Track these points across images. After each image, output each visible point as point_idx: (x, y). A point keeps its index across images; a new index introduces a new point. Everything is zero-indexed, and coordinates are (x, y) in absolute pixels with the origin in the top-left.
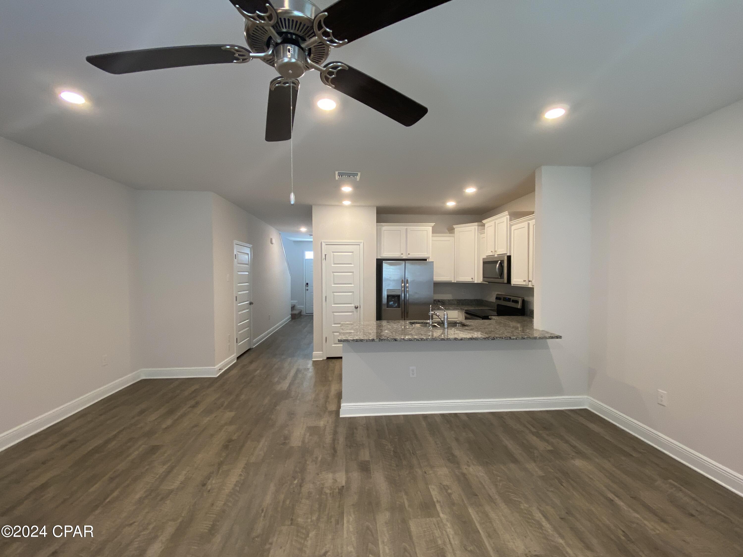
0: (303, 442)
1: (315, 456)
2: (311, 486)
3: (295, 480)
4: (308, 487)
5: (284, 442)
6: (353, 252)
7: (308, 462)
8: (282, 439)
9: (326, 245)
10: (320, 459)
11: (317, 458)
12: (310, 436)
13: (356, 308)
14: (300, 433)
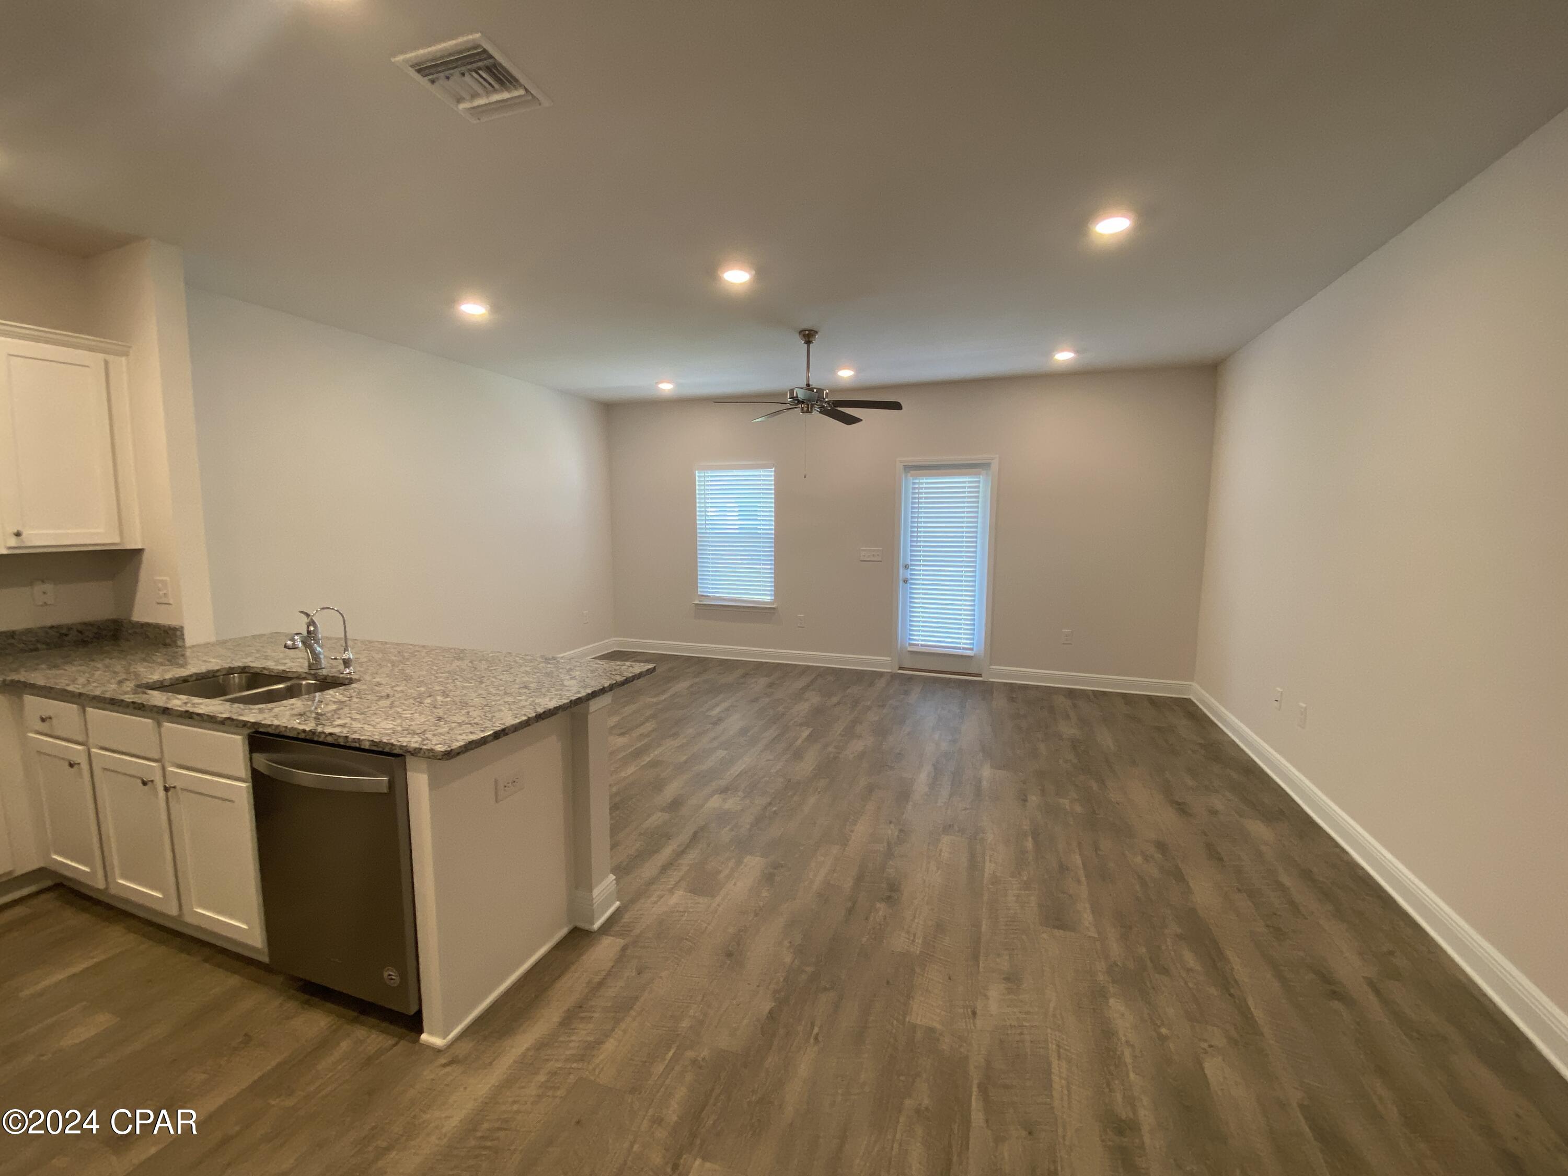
0: (739, 862)
1: (733, 833)
2: (757, 801)
3: (775, 811)
4: (761, 801)
5: (776, 871)
7: (748, 826)
8: (777, 878)
10: (728, 828)
11: (732, 830)
12: (720, 872)
14: (735, 884)
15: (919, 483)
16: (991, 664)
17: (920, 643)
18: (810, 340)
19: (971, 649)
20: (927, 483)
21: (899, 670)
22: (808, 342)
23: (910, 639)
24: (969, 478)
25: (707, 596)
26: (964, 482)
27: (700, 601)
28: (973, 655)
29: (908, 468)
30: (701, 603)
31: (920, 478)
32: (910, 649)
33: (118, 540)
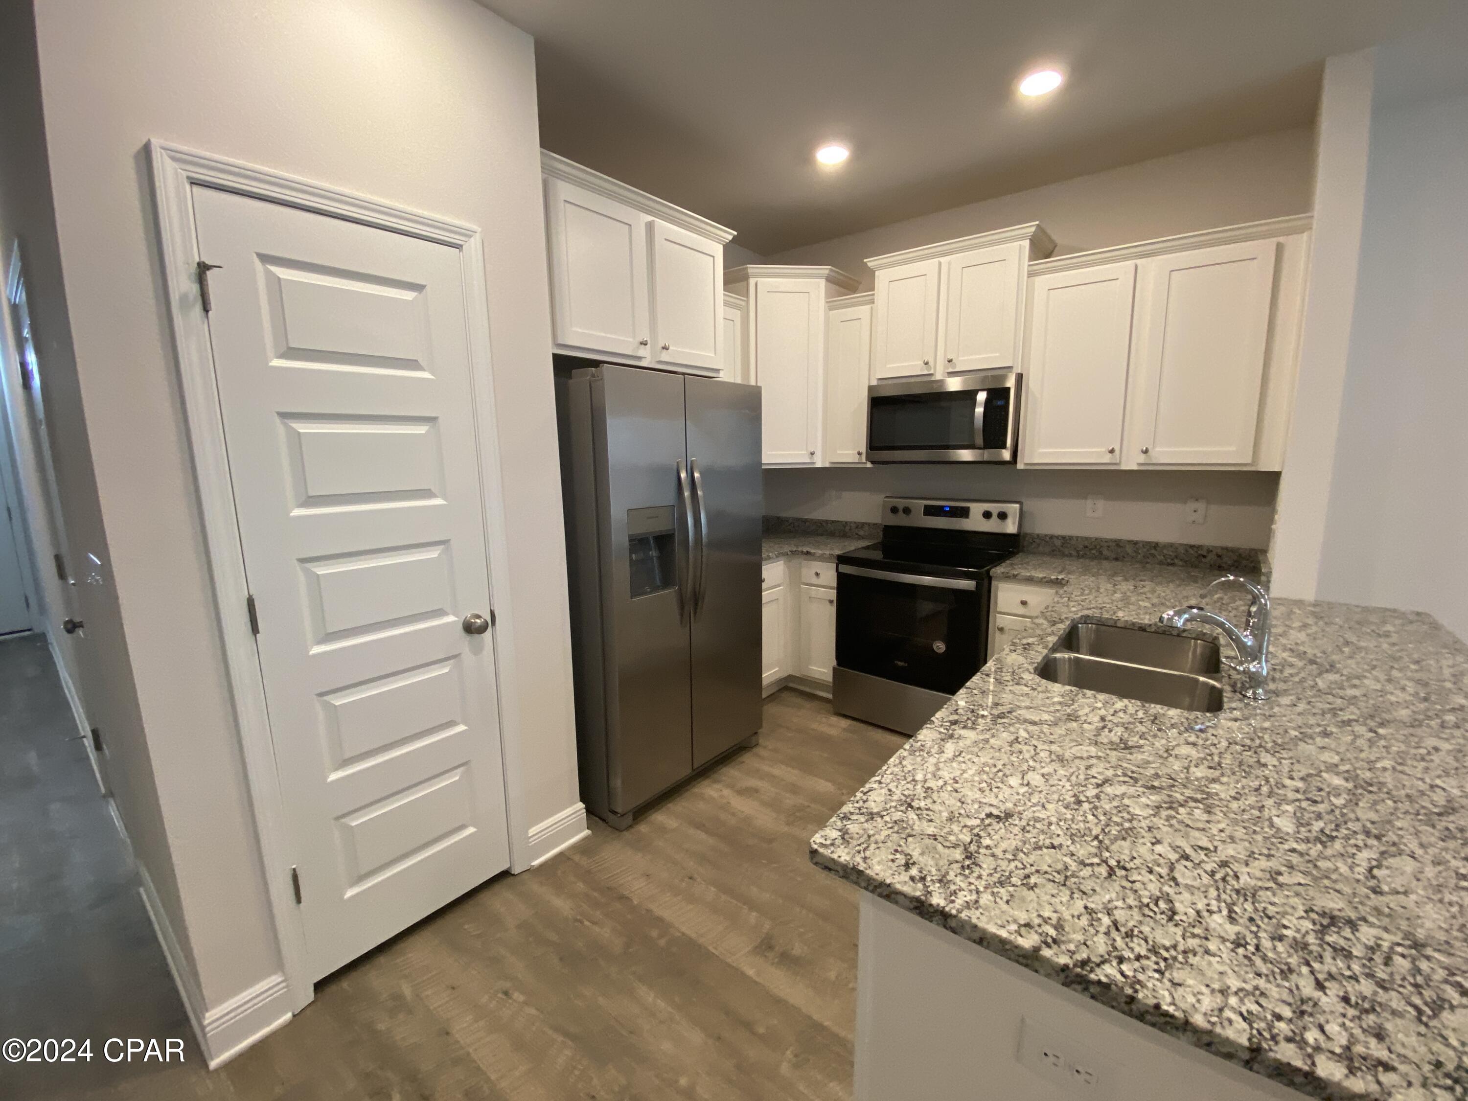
6: (418, 288)
9: (194, 182)
13: (470, 629)
33: (1249, 460)
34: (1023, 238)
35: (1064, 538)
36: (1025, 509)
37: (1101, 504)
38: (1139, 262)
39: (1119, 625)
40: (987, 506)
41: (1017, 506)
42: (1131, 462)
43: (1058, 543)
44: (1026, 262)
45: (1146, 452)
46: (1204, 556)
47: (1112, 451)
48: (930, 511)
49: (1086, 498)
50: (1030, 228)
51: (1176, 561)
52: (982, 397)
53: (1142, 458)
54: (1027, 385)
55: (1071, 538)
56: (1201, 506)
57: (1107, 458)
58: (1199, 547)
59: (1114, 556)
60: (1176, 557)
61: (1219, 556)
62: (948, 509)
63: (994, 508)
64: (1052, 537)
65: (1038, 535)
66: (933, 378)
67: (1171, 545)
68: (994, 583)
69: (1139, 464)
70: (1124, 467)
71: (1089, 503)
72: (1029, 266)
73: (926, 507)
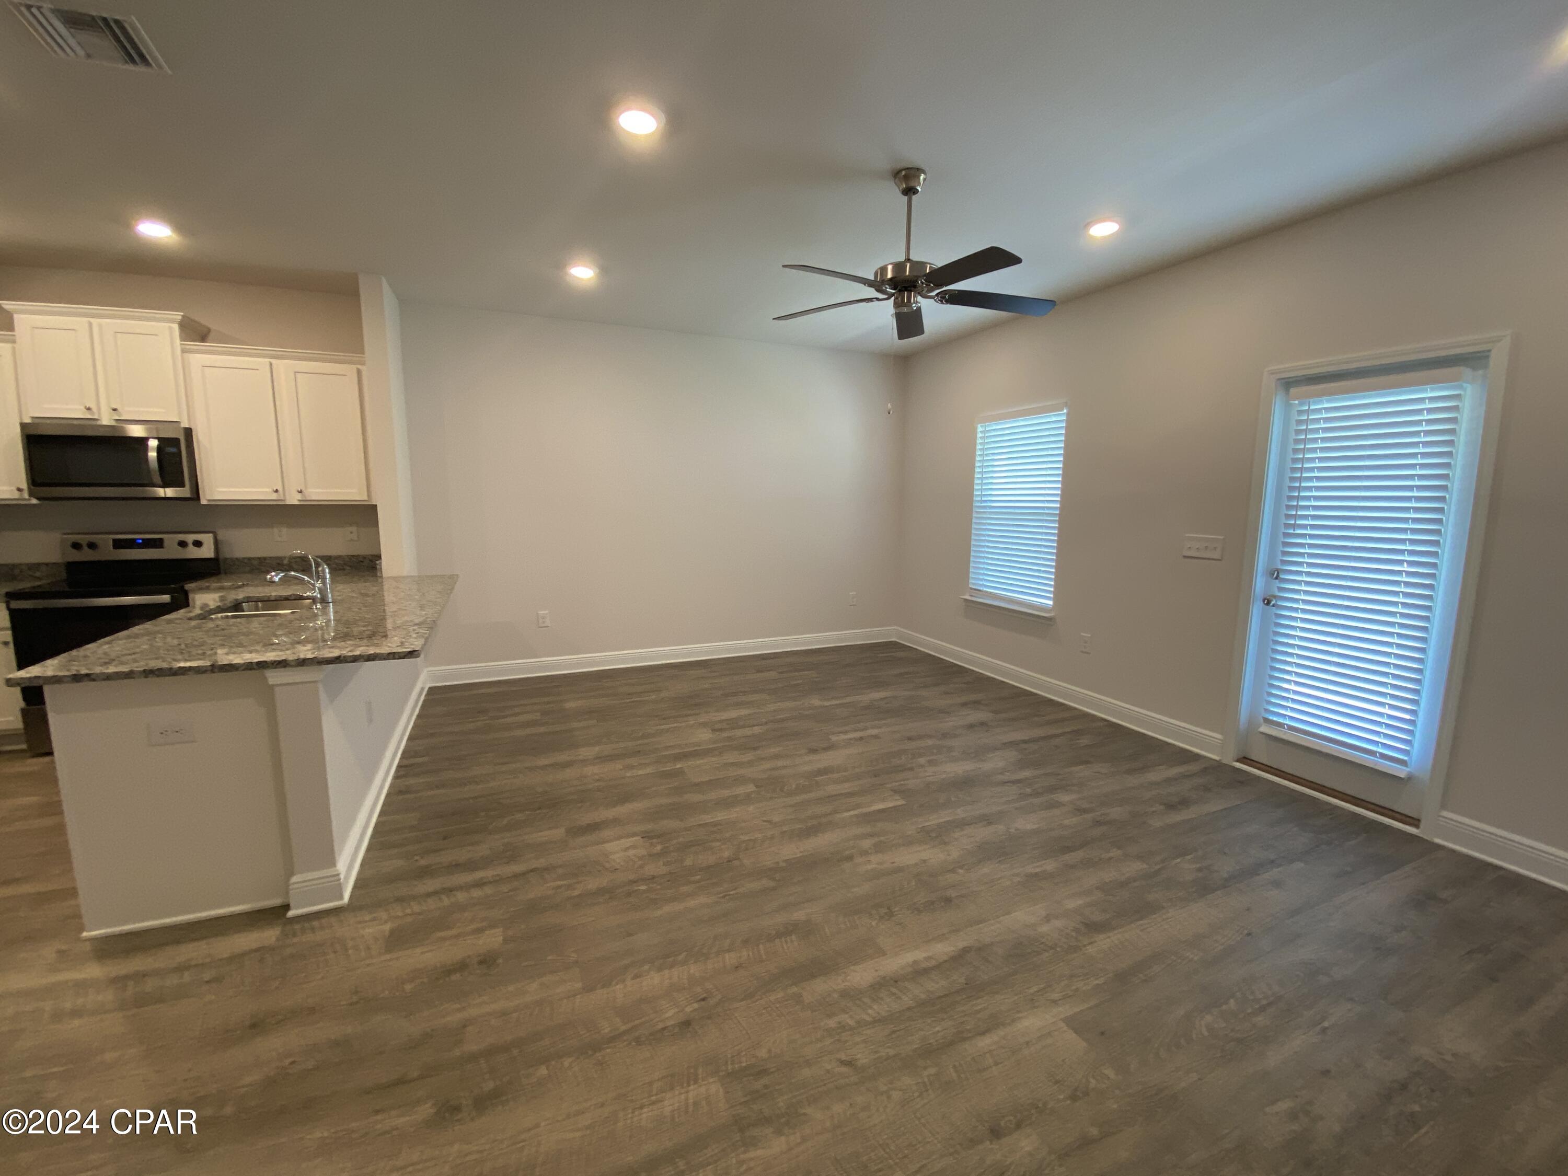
15: (1308, 412)
16: (1443, 806)
17: (1288, 722)
18: (912, 184)
19: (1403, 763)
20: (1328, 410)
21: (1238, 761)
22: (910, 191)
23: (1267, 711)
24: (1432, 390)
25: (980, 590)
26: (1422, 400)
27: (971, 596)
28: (1402, 775)
29: (1288, 384)
30: (973, 599)
31: (1311, 400)
32: (1264, 729)
33: (366, 498)
34: (172, 321)
35: (259, 558)
36: (220, 537)
37: (284, 530)
38: (274, 361)
39: (272, 599)
40: (182, 537)
41: (211, 535)
42: (293, 499)
43: (255, 563)
44: (178, 341)
45: (301, 492)
46: (362, 562)
47: (277, 491)
48: (118, 544)
49: (272, 527)
50: (178, 315)
51: (345, 567)
52: (153, 443)
53: (299, 496)
54: (197, 436)
55: (265, 559)
56: (354, 529)
57: (274, 496)
58: (358, 556)
59: (301, 568)
60: (345, 564)
61: (371, 561)
62: (141, 541)
63: (190, 538)
64: (250, 559)
65: (237, 559)
66: (99, 423)
67: (339, 557)
68: (191, 596)
69: (299, 500)
70: (288, 503)
71: (276, 530)
72: (181, 344)
73: (114, 540)
